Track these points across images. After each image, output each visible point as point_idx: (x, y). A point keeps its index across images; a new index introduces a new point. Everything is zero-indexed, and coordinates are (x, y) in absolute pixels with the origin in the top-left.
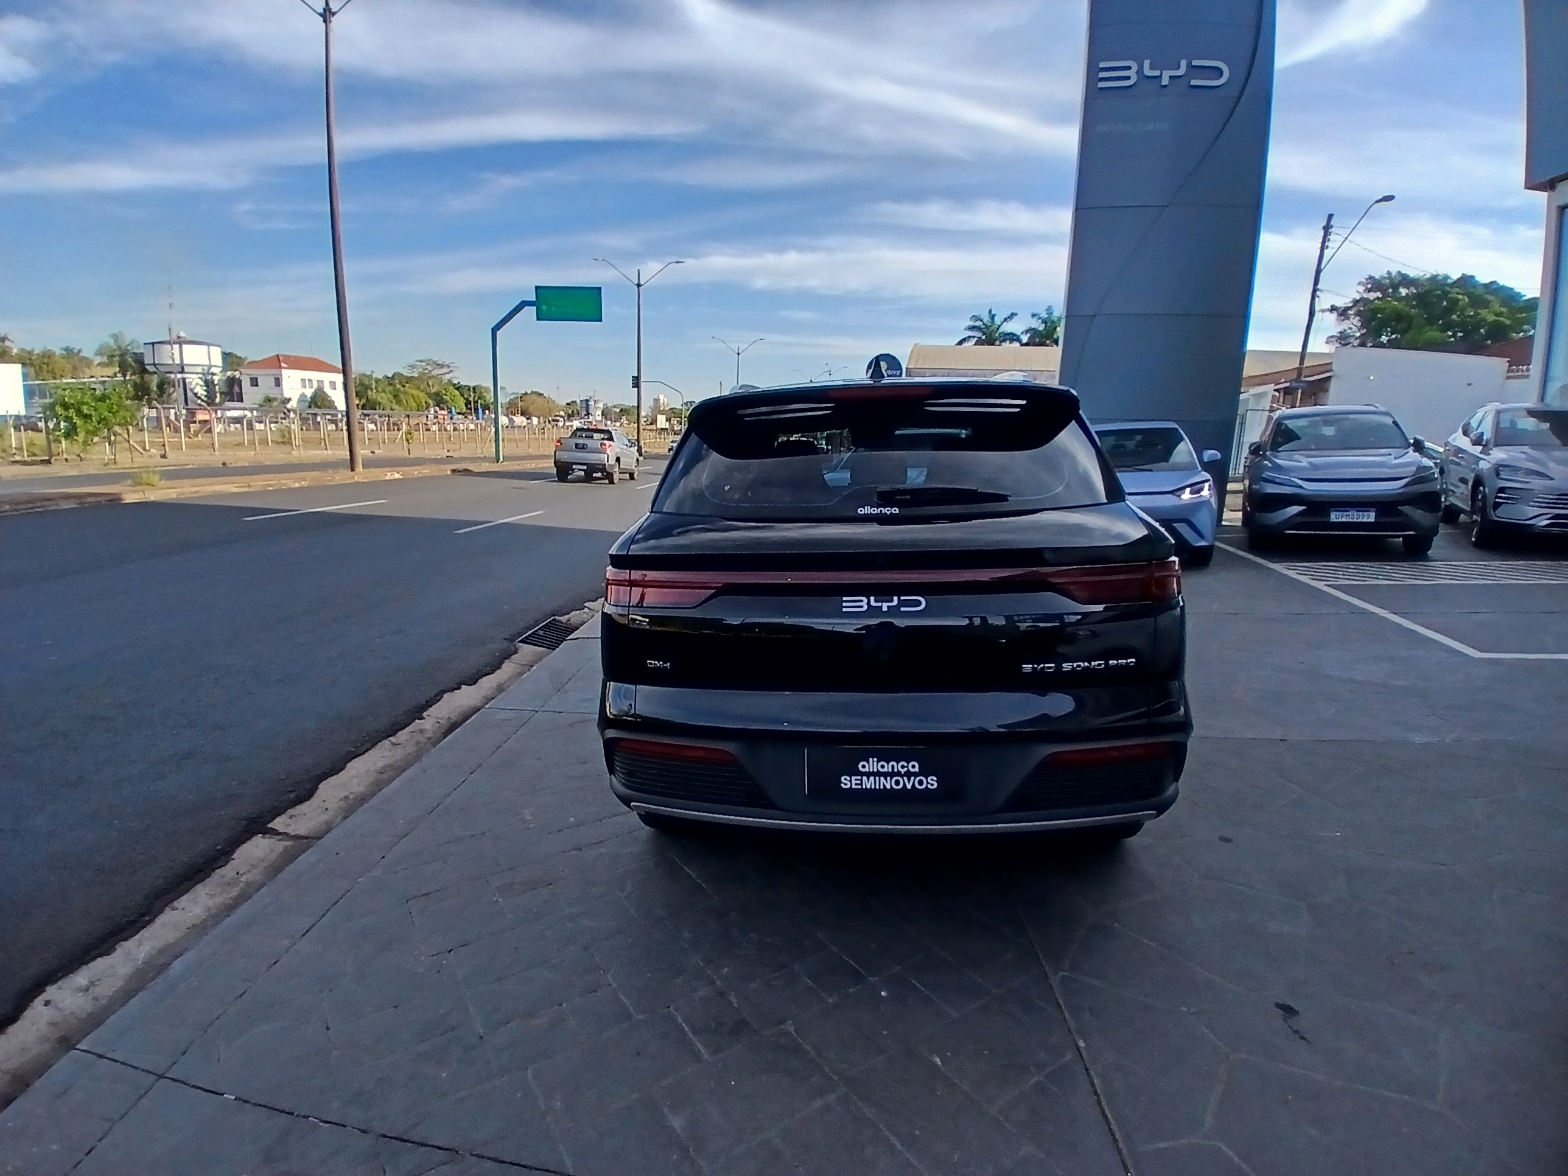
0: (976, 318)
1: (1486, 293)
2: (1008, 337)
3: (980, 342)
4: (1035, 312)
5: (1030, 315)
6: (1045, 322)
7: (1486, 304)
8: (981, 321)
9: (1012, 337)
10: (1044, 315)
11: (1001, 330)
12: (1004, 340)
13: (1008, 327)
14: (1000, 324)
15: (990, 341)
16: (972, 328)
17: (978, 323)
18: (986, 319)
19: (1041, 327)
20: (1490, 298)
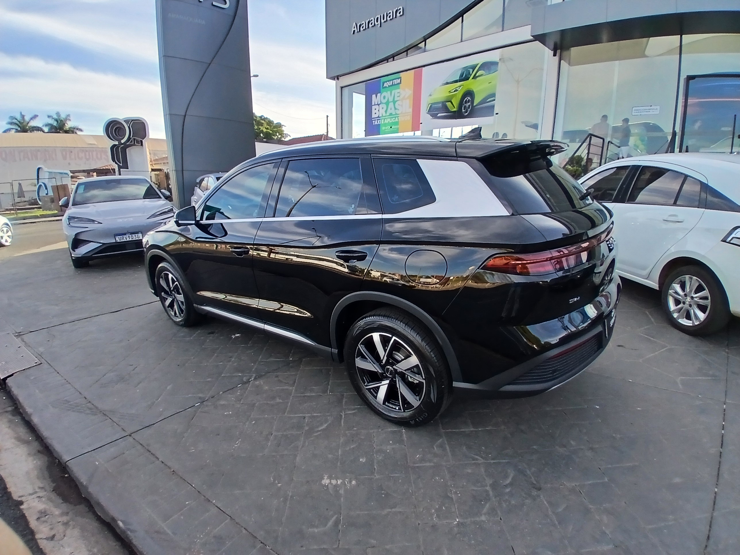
0: (12, 118)
1: (261, 120)
2: (35, 129)
3: (17, 131)
4: (50, 115)
5: (47, 116)
6: (57, 121)
7: (262, 125)
8: (16, 119)
9: (38, 129)
10: (55, 117)
11: (29, 125)
12: (33, 131)
13: (33, 124)
14: (28, 121)
15: (24, 130)
16: (11, 123)
17: (15, 121)
18: (19, 117)
19: (55, 124)
20: (263, 122)
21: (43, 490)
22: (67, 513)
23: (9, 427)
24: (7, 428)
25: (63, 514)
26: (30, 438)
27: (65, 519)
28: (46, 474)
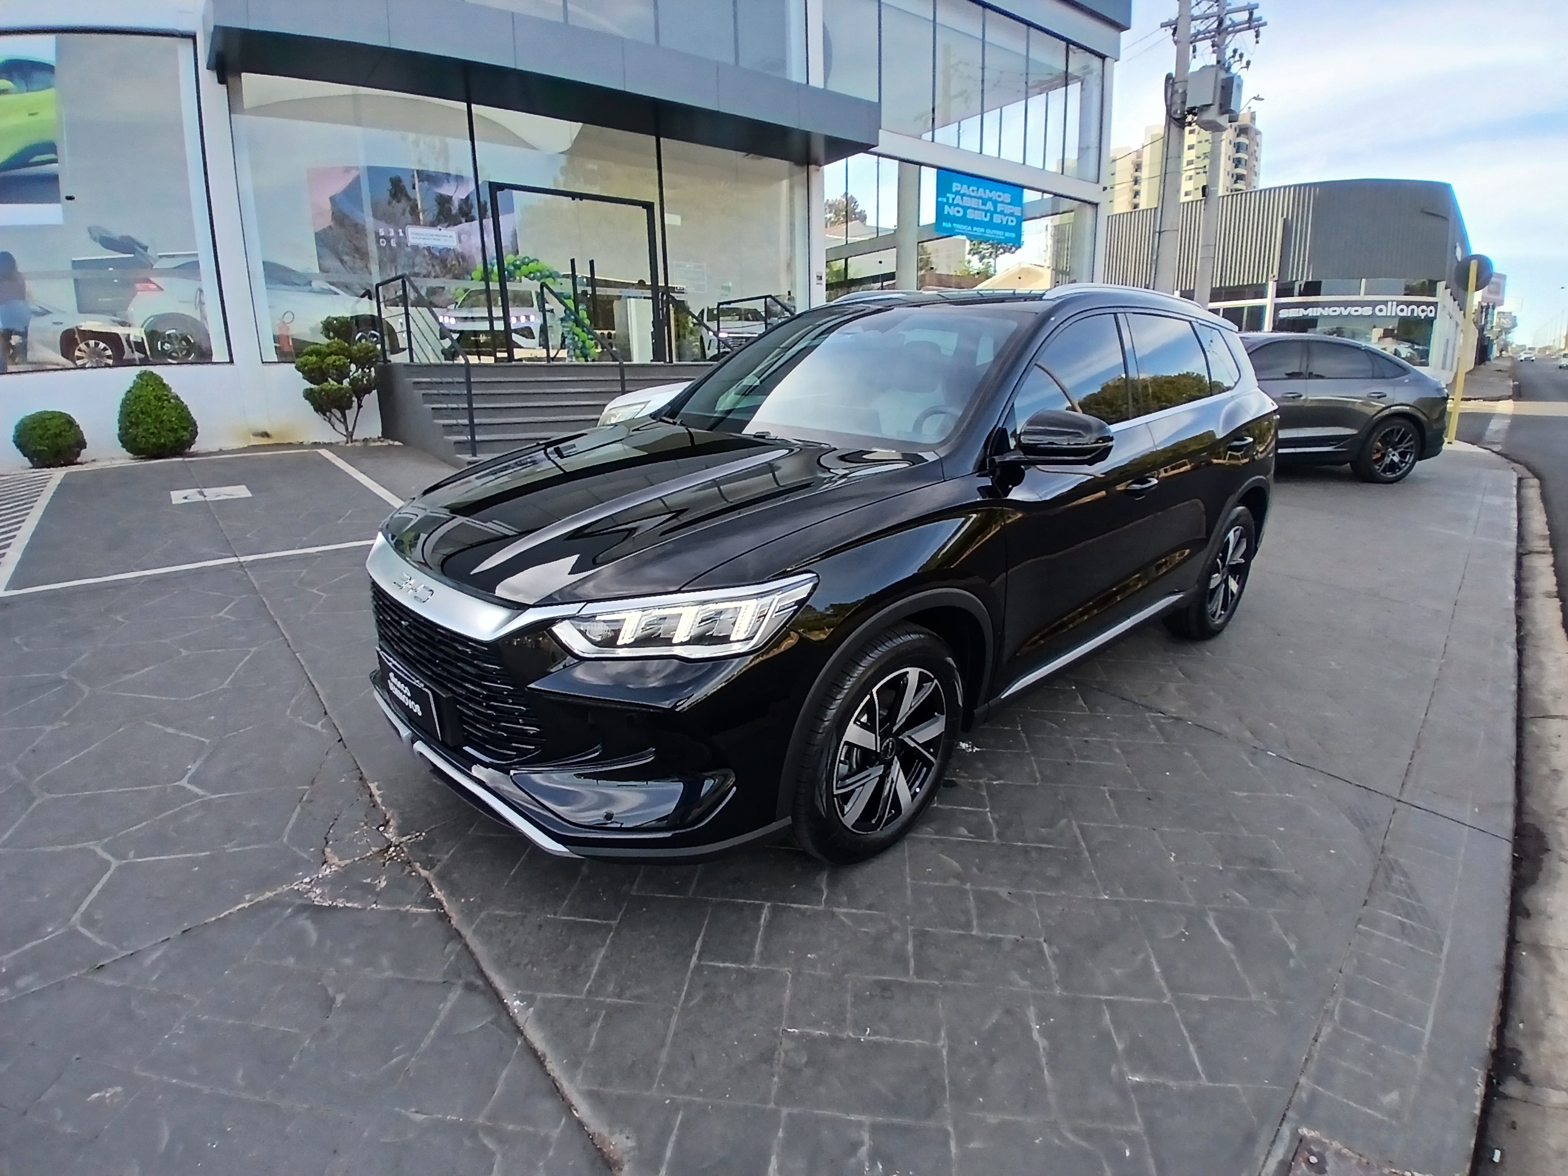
21: (1563, 857)
22: (1552, 821)
23: (1549, 1014)
24: (1558, 1017)
25: (1558, 824)
26: (1524, 953)
27: (1559, 819)
28: (1542, 877)
